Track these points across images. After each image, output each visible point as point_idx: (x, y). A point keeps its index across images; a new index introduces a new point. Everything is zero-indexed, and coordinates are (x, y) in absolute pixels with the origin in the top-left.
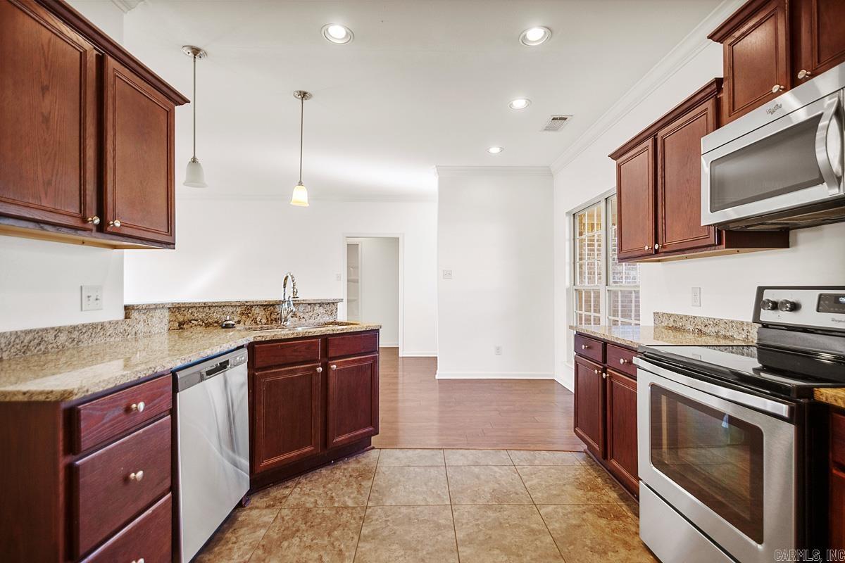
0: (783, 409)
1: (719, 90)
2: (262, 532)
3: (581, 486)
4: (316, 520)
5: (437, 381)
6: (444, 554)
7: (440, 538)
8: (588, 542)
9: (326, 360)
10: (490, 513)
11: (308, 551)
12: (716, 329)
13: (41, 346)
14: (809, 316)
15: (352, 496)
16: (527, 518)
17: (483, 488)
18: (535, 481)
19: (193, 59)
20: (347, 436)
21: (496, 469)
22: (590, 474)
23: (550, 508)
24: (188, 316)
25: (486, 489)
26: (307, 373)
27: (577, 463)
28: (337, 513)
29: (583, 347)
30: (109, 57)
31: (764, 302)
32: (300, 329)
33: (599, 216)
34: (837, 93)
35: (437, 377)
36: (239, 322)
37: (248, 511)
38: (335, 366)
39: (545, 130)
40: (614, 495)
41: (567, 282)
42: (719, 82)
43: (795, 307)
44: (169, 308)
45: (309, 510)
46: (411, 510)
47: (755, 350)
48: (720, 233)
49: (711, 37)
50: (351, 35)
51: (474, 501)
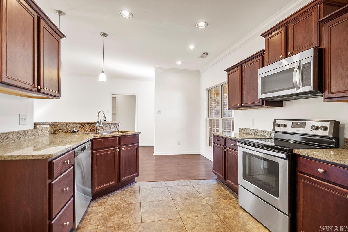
0: (284, 156)
1: (264, 53)
2: (101, 214)
3: (217, 190)
4: (122, 209)
5: (154, 156)
6: (174, 215)
7: (171, 210)
8: (222, 207)
9: (119, 146)
10: (187, 201)
11: (122, 219)
12: (260, 133)
13: (8, 140)
14: (289, 129)
15: (133, 199)
16: (200, 201)
17: (183, 193)
18: (201, 190)
19: (58, 16)
20: (128, 177)
21: (186, 187)
22: (219, 186)
23: (208, 198)
24: (58, 128)
25: (184, 194)
26: (113, 151)
27: (214, 183)
28: (129, 205)
29: (217, 140)
30: (42, 19)
31: (276, 124)
32: (105, 134)
33: (218, 91)
34: (299, 62)
35: (154, 154)
36: (79, 131)
37: (91, 208)
38: (123, 149)
39: (200, 57)
40: (228, 192)
41: (206, 116)
42: (264, 51)
43: (285, 126)
44: (50, 124)
45: (117, 206)
46: (158, 202)
47: (273, 140)
48: (263, 101)
49: (261, 35)
50: (131, 15)
51: (180, 197)
